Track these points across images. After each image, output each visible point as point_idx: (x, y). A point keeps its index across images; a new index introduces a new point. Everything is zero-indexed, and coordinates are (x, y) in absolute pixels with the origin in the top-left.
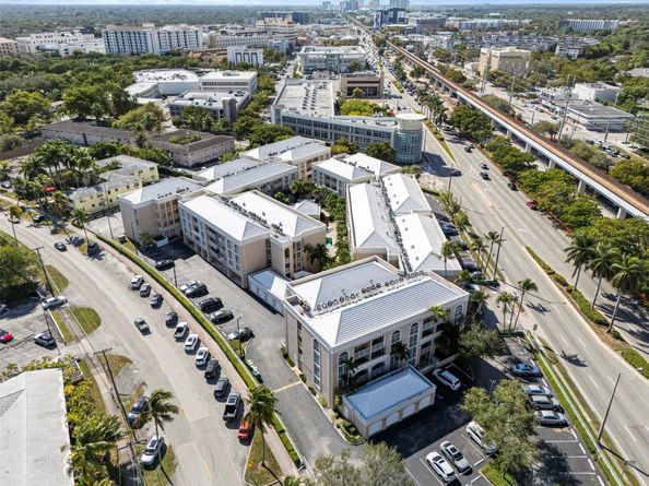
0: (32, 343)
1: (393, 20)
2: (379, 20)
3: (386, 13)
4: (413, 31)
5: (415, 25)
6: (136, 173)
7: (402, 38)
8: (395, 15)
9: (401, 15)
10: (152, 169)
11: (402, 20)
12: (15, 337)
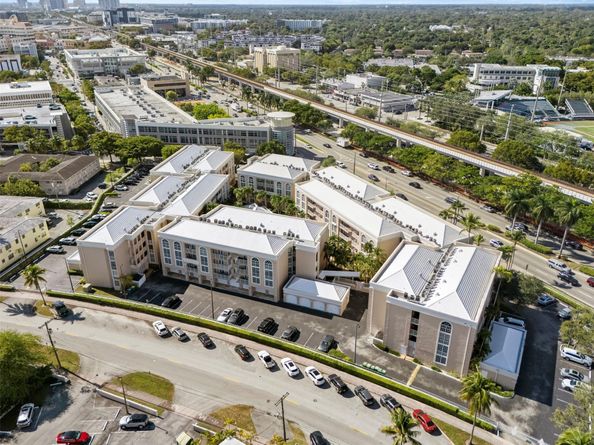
0: (120, 431)
1: (124, 20)
2: (109, 20)
3: (115, 13)
4: (151, 30)
5: (151, 25)
6: (24, 213)
7: (140, 37)
8: (125, 14)
9: (130, 15)
10: (38, 205)
11: (133, 20)
12: (91, 434)
